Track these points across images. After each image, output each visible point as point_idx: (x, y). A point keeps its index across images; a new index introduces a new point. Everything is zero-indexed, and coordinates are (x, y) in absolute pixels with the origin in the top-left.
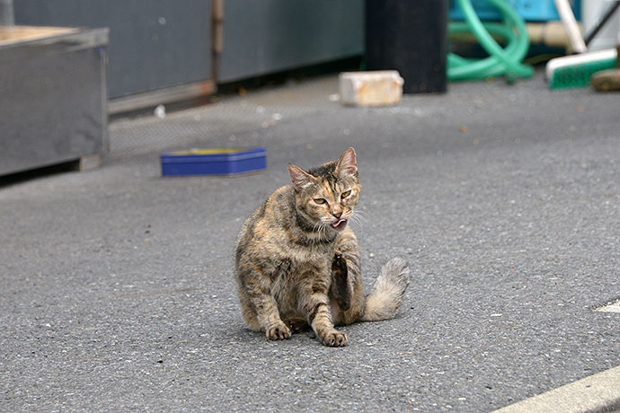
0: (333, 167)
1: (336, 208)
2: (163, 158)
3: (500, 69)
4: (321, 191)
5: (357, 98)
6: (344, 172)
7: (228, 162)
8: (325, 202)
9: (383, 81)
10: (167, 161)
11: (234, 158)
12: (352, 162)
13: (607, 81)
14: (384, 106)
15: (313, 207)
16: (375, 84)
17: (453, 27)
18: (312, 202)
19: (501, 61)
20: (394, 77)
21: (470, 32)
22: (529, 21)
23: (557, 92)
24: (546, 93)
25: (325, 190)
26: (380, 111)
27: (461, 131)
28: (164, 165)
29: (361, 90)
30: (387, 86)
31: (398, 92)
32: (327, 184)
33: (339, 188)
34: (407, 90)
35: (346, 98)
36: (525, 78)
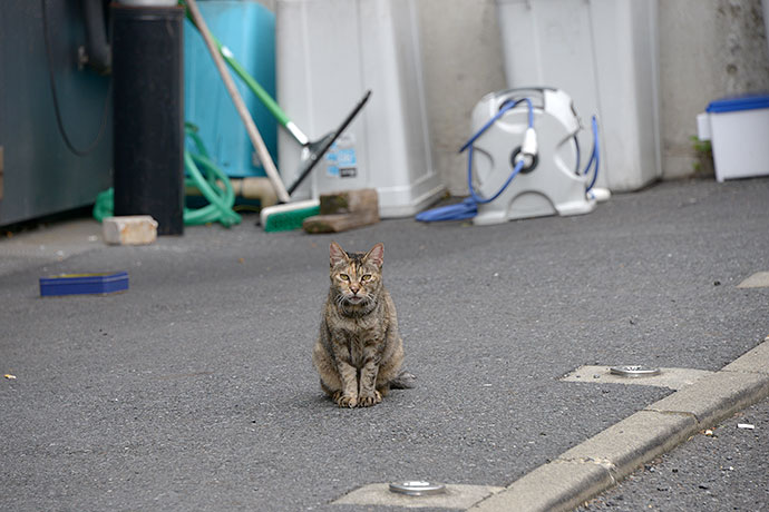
0: (362, 256)
1: (355, 285)
2: (41, 281)
3: (217, 215)
4: (347, 270)
5: (121, 238)
6: (370, 262)
7: (102, 283)
8: (348, 279)
9: (142, 224)
10: (46, 283)
11: (108, 280)
12: (380, 256)
13: (317, 224)
14: (143, 244)
15: (338, 280)
16: (135, 227)
17: (186, 181)
18: (338, 277)
19: (219, 208)
20: (148, 220)
21: (196, 186)
22: (233, 178)
23: (271, 234)
24: (264, 235)
25: (351, 270)
26: (145, 249)
27: (239, 262)
28: (42, 287)
29: (124, 231)
30: (145, 228)
31: (154, 233)
32: (354, 265)
33: (362, 271)
34: (161, 232)
35: (109, 238)
36: (237, 224)
